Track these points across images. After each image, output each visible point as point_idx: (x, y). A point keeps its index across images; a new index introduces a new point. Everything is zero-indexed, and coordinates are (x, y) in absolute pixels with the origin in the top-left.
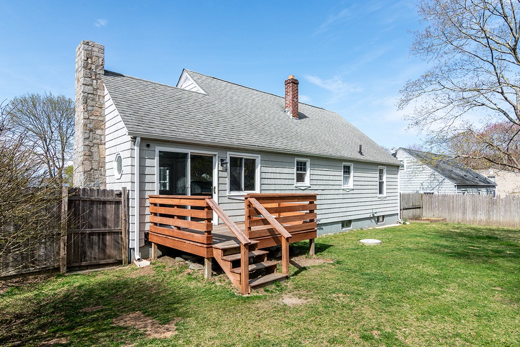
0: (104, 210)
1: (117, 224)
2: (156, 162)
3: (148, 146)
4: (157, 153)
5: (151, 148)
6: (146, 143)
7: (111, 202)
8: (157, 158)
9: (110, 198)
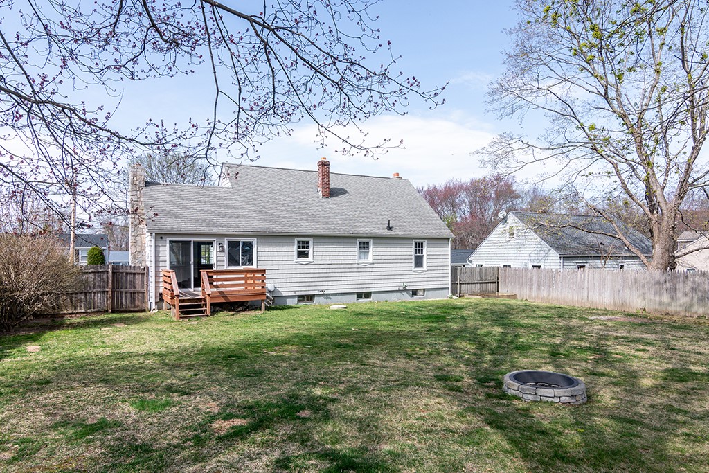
0: (134, 278)
1: (142, 287)
2: (167, 248)
3: (161, 238)
4: (168, 242)
5: (164, 239)
6: (160, 236)
7: (138, 274)
8: (168, 245)
9: (138, 271)
